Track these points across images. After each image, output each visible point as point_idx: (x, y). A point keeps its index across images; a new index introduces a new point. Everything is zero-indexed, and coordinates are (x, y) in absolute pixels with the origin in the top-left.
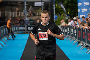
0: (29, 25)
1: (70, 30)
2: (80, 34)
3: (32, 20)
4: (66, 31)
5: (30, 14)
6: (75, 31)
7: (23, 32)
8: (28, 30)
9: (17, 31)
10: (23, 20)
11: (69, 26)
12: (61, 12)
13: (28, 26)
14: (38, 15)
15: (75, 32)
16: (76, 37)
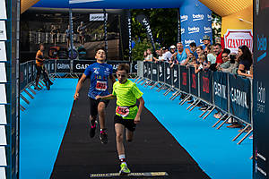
0: (77, 59)
1: (163, 69)
2: (185, 78)
3: (83, 50)
4: (155, 72)
5: (81, 38)
6: (175, 72)
7: (66, 74)
8: (75, 70)
9: (53, 71)
10: (66, 50)
11: (161, 63)
12: (142, 34)
13: (75, 63)
14: (96, 40)
15: (175, 76)
16: (176, 85)
